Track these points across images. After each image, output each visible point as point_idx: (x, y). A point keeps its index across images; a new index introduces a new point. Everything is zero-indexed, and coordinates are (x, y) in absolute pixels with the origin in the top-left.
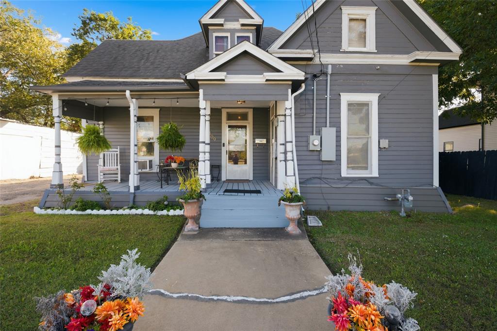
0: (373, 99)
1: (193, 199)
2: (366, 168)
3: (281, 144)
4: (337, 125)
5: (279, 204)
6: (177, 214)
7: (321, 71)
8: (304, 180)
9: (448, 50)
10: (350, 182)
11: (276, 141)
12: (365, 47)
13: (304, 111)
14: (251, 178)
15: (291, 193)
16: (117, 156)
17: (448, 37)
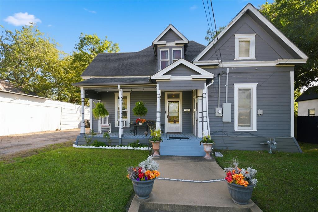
0: (253, 86)
1: (158, 140)
2: (249, 126)
3: (200, 113)
4: (232, 101)
5: (201, 144)
6: (145, 149)
7: (223, 71)
8: (213, 132)
9: (299, 57)
10: (240, 134)
11: (197, 110)
12: (249, 57)
13: (213, 94)
14: (181, 132)
15: (207, 138)
16: (108, 119)
17: (299, 50)
